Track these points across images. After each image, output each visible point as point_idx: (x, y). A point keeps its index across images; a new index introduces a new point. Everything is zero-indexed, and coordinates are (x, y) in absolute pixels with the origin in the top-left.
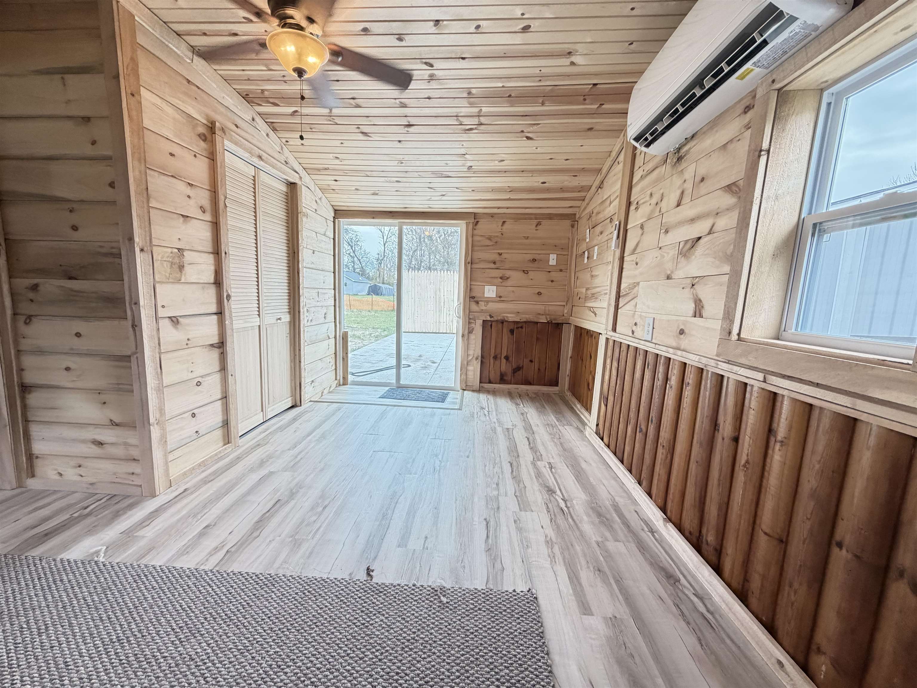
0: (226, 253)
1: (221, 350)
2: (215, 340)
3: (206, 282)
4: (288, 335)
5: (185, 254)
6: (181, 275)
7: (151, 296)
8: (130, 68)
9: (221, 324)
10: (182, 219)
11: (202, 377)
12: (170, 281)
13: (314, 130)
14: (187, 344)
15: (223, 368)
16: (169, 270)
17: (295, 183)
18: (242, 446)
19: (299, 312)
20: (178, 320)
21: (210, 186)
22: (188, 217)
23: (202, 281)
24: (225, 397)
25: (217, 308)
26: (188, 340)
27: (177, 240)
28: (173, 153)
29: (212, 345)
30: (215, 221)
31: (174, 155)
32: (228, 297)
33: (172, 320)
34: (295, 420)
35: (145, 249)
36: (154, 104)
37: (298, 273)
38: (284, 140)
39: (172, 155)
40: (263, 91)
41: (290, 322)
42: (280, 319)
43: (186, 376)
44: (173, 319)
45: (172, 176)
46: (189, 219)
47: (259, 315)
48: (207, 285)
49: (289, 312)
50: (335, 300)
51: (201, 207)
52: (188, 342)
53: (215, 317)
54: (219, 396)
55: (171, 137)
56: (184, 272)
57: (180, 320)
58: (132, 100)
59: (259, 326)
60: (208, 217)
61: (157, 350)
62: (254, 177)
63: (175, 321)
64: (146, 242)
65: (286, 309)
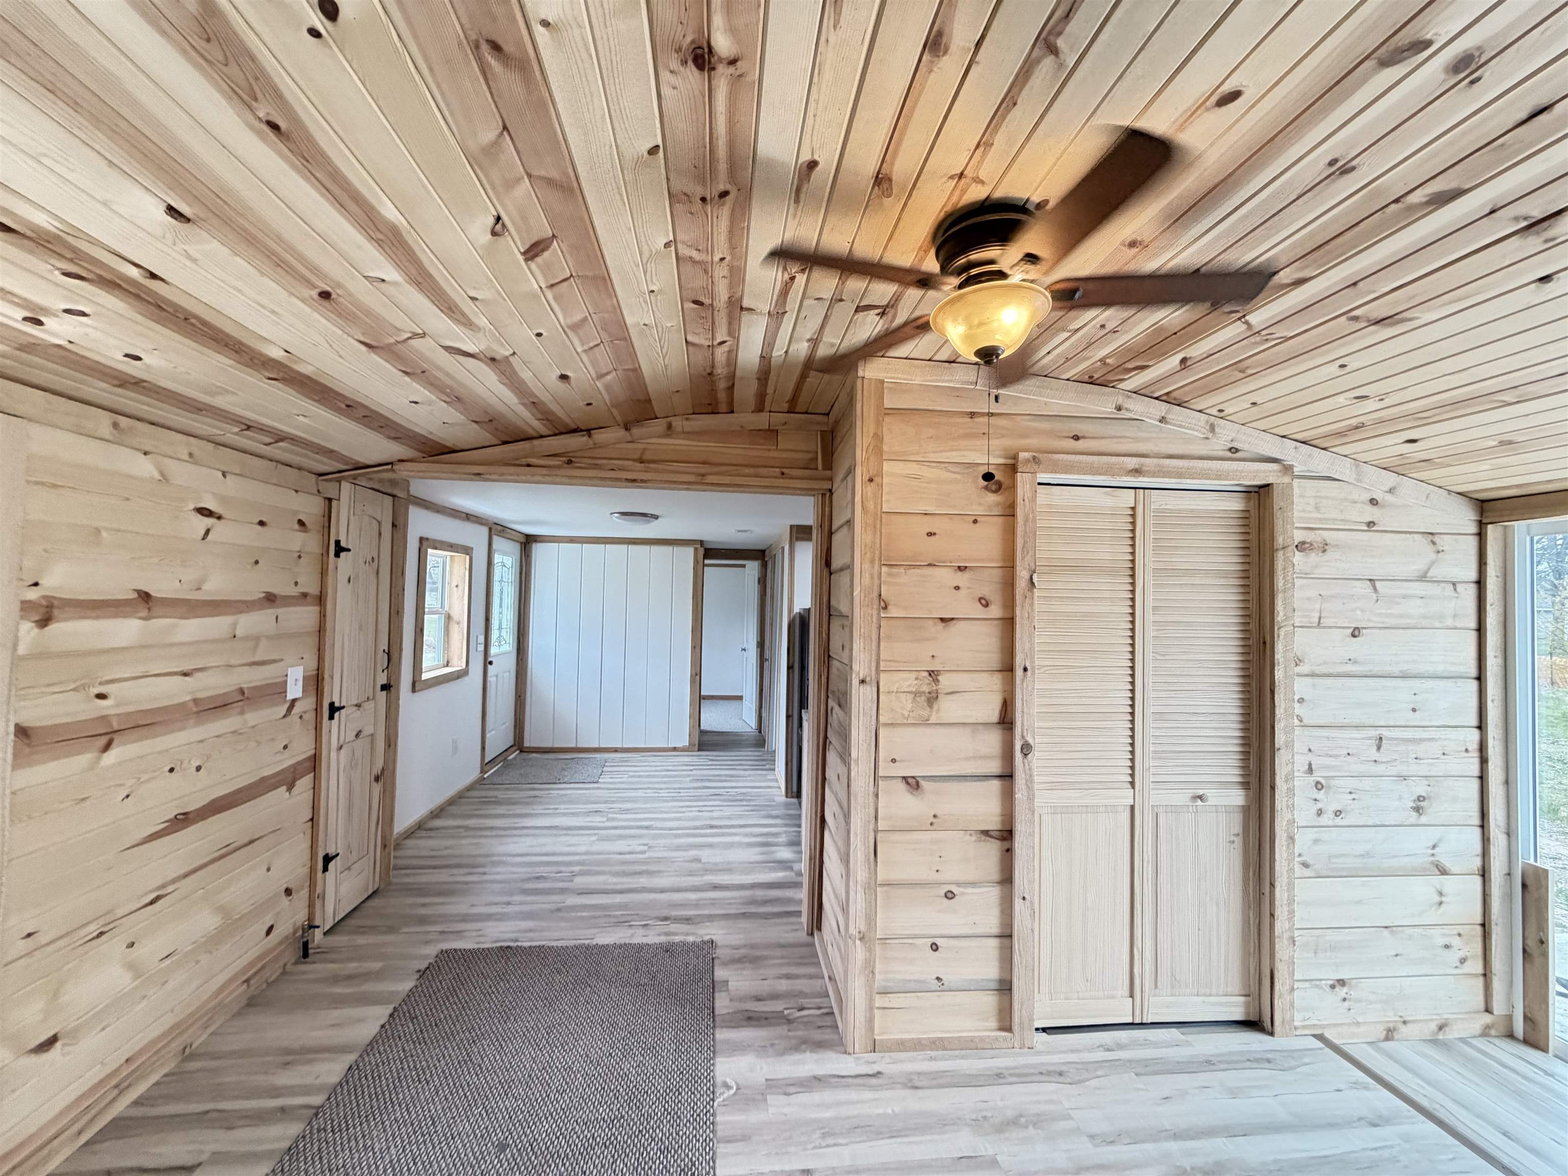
0: (1025, 669)
1: (1006, 845)
2: (994, 823)
3: (980, 721)
4: (1239, 841)
5: (940, 678)
6: (931, 712)
7: (869, 745)
8: (871, 448)
9: (1008, 796)
10: (941, 625)
11: (958, 884)
12: (909, 722)
13: (1250, 372)
14: (932, 824)
15: (1007, 879)
16: (909, 706)
17: (1268, 485)
18: (1040, 1053)
19: (1273, 788)
20: (917, 783)
21: (1004, 560)
22: (953, 619)
23: (971, 721)
24: (1006, 936)
25: (1003, 767)
26: (935, 816)
27: (930, 659)
28: (933, 531)
29: (986, 833)
30: (1010, 616)
31: (935, 534)
32: (1027, 749)
33: (908, 783)
34: (1208, 1064)
35: (868, 679)
36: (907, 476)
37: (1272, 692)
38: (1214, 411)
39: (930, 534)
40: (1102, 360)
41: (1246, 810)
42: (1200, 797)
43: (925, 874)
44: (910, 780)
45: (930, 565)
46: (954, 622)
47: (1132, 784)
48: (981, 727)
49: (1246, 785)
50: (1484, 761)
51: (980, 599)
52: (934, 820)
53: (996, 784)
54: (995, 930)
55: (930, 509)
56: (935, 707)
57: (922, 782)
58: (870, 489)
59: (1132, 808)
60: (995, 611)
61: (872, 826)
62: (1133, 509)
63: (913, 784)
64: (871, 670)
65: (1233, 774)
